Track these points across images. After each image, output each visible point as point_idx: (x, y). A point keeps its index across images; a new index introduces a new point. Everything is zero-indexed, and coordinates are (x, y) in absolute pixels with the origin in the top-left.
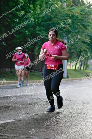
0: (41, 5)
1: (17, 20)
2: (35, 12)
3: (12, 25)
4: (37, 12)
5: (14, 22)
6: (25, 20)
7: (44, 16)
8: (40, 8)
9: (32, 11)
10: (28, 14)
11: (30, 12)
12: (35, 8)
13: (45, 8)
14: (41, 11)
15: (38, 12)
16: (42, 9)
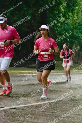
0: (78, 13)
1: (60, 24)
2: (73, 18)
3: (56, 29)
4: (74, 18)
5: (57, 26)
6: (65, 24)
7: (80, 21)
8: (77, 16)
9: (71, 18)
10: (68, 20)
11: (69, 18)
12: (73, 16)
13: (81, 15)
14: (78, 17)
15: (76, 19)
16: (79, 16)
